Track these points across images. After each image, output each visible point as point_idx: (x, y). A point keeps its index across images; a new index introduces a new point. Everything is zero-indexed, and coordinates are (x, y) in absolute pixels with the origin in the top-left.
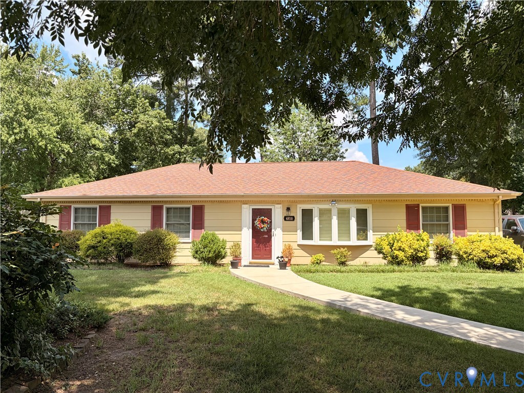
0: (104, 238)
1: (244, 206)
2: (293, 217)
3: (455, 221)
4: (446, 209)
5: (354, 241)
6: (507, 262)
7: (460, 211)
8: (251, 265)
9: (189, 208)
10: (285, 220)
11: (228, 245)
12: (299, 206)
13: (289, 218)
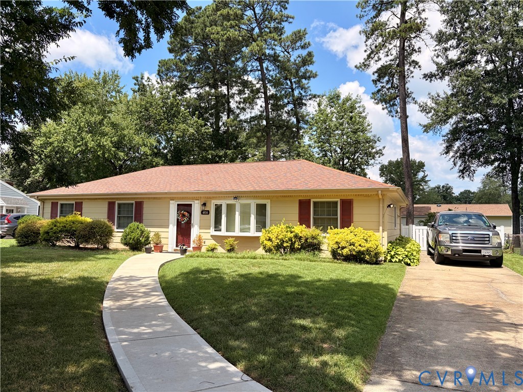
0: (55, 226)
1: (171, 202)
2: (208, 211)
3: (342, 215)
4: (336, 203)
5: (252, 233)
6: (354, 253)
7: (347, 205)
8: (175, 252)
9: (133, 204)
10: (202, 214)
11: (152, 235)
12: (213, 201)
13: (205, 212)
